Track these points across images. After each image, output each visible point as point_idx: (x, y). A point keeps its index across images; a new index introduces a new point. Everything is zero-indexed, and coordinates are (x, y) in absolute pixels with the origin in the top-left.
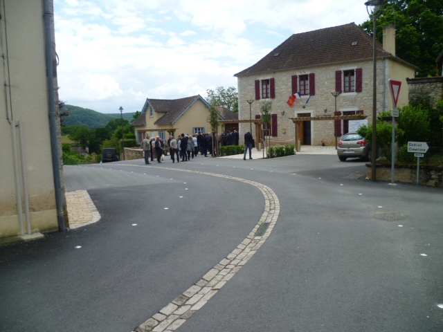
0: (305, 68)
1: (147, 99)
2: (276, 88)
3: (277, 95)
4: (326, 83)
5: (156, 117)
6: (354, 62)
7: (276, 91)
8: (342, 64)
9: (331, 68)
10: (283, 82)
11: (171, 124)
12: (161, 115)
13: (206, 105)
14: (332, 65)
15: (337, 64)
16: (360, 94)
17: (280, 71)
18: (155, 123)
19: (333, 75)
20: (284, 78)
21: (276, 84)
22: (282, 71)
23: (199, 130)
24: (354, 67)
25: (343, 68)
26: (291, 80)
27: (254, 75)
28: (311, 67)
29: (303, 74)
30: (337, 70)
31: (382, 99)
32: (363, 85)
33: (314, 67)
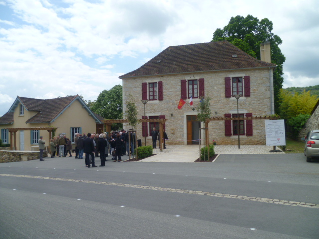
0: (195, 73)
1: (18, 97)
2: (164, 90)
3: (165, 97)
4: (216, 87)
5: (27, 115)
6: (242, 71)
7: (164, 93)
8: (231, 71)
9: (220, 74)
10: (172, 85)
11: (49, 123)
12: (34, 114)
13: (83, 105)
14: (221, 72)
15: (226, 71)
16: (248, 99)
17: (168, 75)
18: (27, 122)
19: (222, 81)
20: (173, 82)
21: (164, 87)
22: (170, 75)
23: (76, 130)
24: (242, 75)
25: (232, 75)
26: (180, 84)
27: (141, 77)
28: (201, 73)
29: (192, 78)
30: (226, 76)
31: (269, 103)
32: (251, 91)
33: (204, 73)
